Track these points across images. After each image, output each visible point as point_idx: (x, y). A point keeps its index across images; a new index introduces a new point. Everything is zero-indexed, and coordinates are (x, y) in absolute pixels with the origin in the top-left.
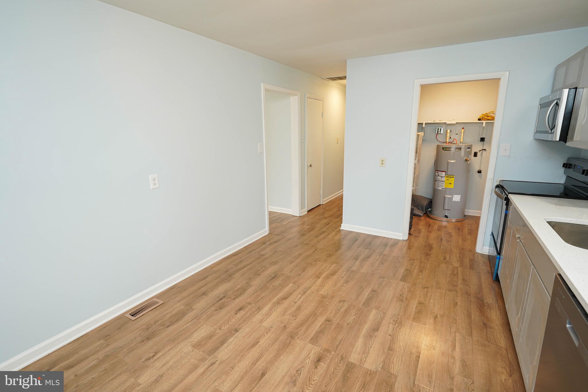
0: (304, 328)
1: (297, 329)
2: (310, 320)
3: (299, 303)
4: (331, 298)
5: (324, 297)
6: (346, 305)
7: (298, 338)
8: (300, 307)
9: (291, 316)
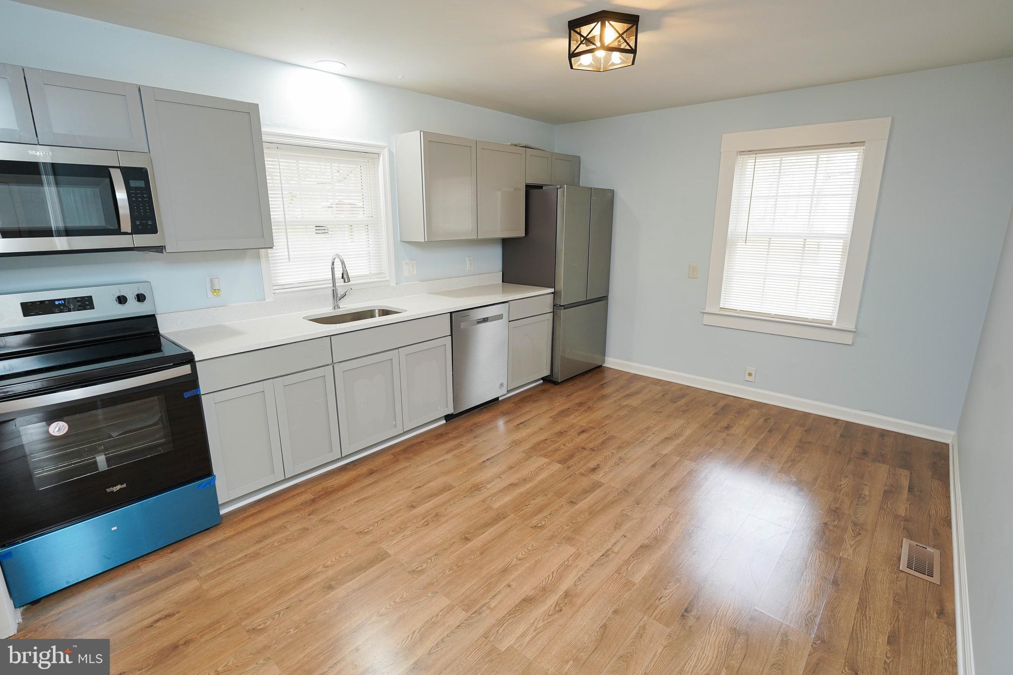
0: (609, 498)
1: (619, 499)
2: (600, 507)
3: (618, 534)
4: (556, 536)
5: (569, 540)
6: (534, 521)
7: (618, 489)
8: (615, 528)
9: (630, 515)
